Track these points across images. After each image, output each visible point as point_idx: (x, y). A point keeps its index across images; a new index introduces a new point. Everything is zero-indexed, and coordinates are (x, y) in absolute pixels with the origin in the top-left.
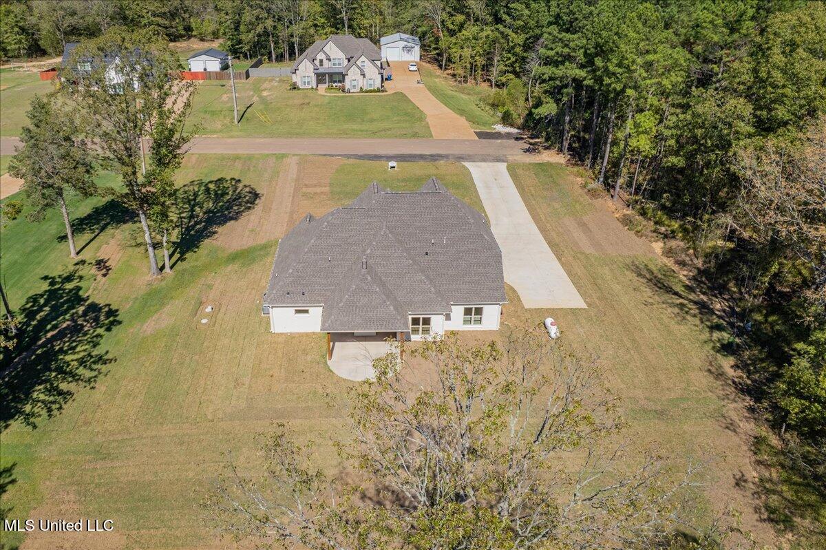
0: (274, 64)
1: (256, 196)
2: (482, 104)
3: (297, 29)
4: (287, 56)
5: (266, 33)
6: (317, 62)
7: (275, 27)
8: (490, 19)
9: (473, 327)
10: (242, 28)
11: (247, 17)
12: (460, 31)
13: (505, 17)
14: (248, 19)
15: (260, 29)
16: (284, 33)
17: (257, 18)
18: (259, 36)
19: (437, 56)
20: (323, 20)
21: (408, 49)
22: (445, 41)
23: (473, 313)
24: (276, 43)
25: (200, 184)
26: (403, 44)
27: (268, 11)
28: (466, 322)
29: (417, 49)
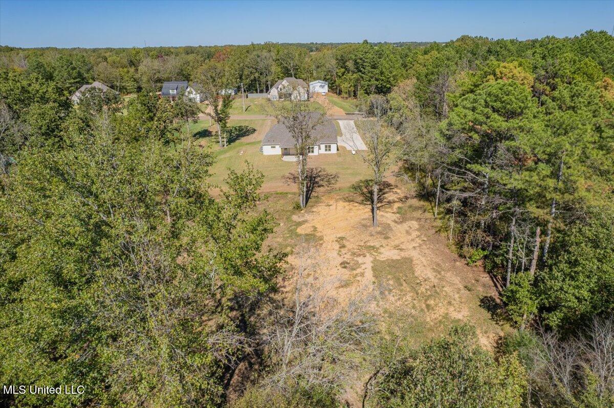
0: (259, 94)
1: (255, 130)
2: (352, 106)
3: (270, 78)
4: (265, 91)
5: (255, 80)
6: (279, 89)
7: (259, 77)
8: (356, 71)
9: (328, 152)
10: (243, 77)
11: (246, 72)
12: (343, 75)
13: (362, 69)
14: (246, 73)
15: (252, 77)
16: (263, 80)
17: (251, 73)
18: (252, 81)
19: (334, 89)
20: (282, 75)
21: (322, 87)
22: (338, 81)
23: (328, 148)
24: (259, 84)
25: (233, 127)
26: (320, 84)
27: (256, 69)
28: (326, 150)
29: (326, 87)
